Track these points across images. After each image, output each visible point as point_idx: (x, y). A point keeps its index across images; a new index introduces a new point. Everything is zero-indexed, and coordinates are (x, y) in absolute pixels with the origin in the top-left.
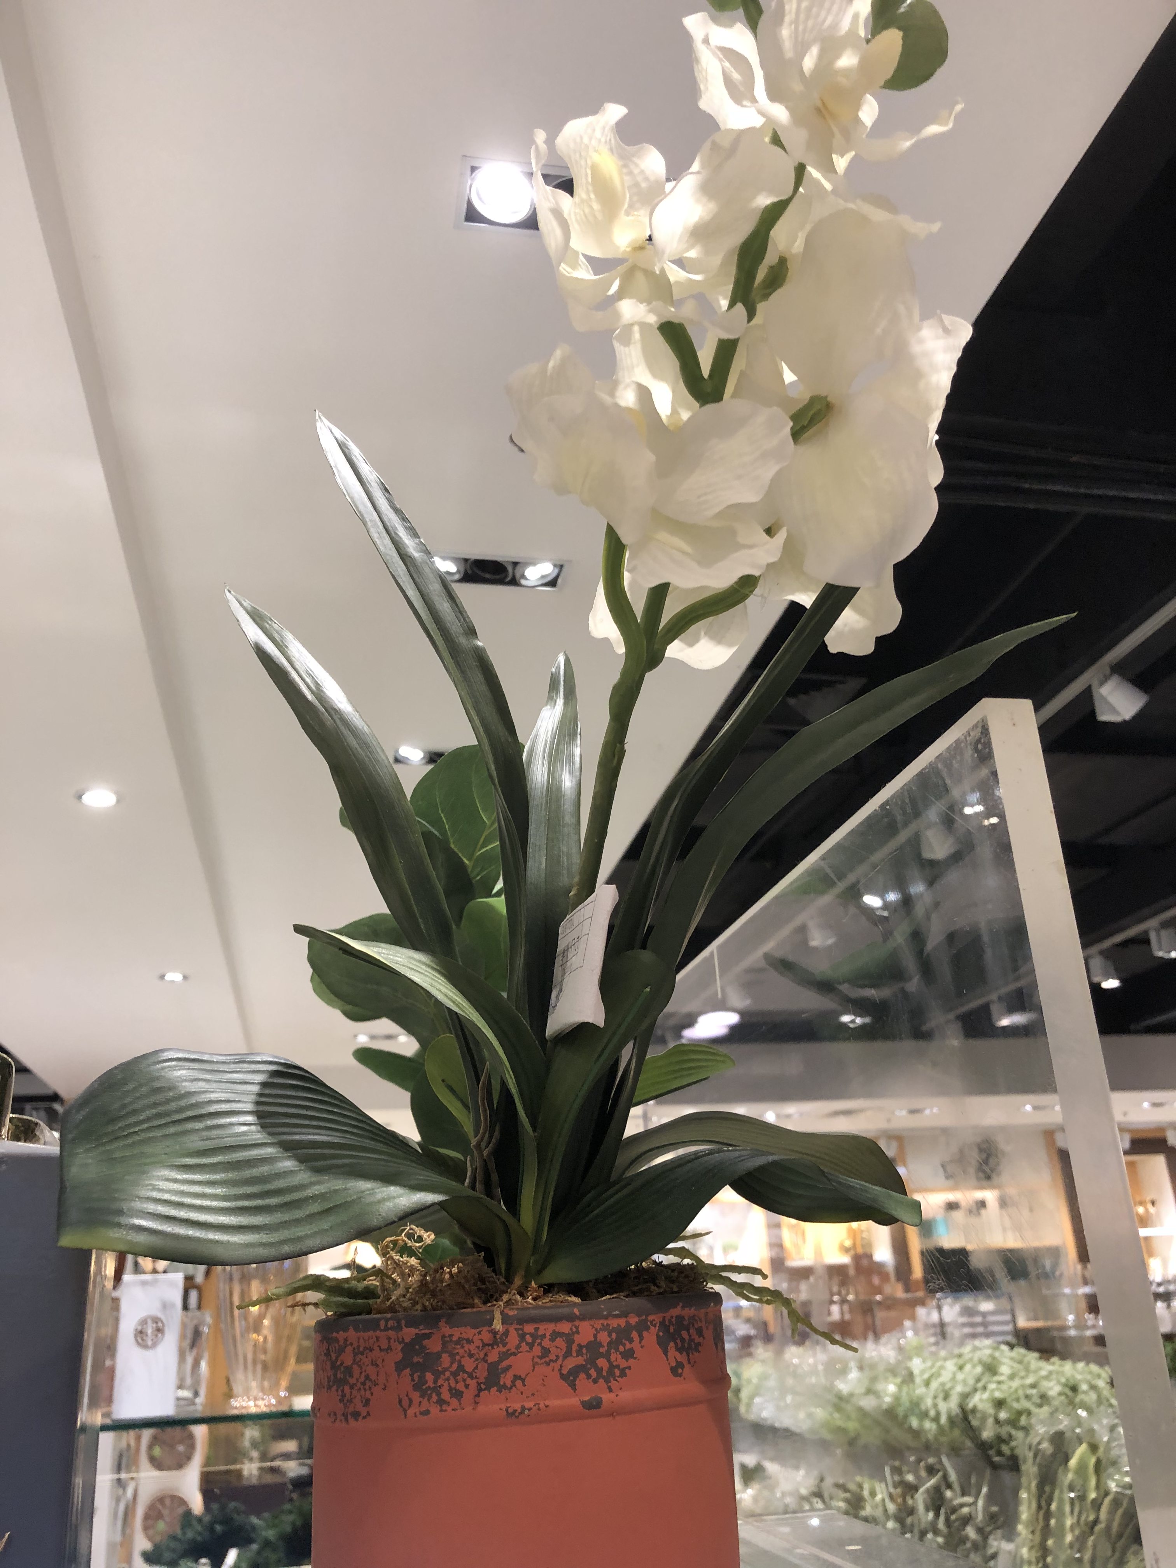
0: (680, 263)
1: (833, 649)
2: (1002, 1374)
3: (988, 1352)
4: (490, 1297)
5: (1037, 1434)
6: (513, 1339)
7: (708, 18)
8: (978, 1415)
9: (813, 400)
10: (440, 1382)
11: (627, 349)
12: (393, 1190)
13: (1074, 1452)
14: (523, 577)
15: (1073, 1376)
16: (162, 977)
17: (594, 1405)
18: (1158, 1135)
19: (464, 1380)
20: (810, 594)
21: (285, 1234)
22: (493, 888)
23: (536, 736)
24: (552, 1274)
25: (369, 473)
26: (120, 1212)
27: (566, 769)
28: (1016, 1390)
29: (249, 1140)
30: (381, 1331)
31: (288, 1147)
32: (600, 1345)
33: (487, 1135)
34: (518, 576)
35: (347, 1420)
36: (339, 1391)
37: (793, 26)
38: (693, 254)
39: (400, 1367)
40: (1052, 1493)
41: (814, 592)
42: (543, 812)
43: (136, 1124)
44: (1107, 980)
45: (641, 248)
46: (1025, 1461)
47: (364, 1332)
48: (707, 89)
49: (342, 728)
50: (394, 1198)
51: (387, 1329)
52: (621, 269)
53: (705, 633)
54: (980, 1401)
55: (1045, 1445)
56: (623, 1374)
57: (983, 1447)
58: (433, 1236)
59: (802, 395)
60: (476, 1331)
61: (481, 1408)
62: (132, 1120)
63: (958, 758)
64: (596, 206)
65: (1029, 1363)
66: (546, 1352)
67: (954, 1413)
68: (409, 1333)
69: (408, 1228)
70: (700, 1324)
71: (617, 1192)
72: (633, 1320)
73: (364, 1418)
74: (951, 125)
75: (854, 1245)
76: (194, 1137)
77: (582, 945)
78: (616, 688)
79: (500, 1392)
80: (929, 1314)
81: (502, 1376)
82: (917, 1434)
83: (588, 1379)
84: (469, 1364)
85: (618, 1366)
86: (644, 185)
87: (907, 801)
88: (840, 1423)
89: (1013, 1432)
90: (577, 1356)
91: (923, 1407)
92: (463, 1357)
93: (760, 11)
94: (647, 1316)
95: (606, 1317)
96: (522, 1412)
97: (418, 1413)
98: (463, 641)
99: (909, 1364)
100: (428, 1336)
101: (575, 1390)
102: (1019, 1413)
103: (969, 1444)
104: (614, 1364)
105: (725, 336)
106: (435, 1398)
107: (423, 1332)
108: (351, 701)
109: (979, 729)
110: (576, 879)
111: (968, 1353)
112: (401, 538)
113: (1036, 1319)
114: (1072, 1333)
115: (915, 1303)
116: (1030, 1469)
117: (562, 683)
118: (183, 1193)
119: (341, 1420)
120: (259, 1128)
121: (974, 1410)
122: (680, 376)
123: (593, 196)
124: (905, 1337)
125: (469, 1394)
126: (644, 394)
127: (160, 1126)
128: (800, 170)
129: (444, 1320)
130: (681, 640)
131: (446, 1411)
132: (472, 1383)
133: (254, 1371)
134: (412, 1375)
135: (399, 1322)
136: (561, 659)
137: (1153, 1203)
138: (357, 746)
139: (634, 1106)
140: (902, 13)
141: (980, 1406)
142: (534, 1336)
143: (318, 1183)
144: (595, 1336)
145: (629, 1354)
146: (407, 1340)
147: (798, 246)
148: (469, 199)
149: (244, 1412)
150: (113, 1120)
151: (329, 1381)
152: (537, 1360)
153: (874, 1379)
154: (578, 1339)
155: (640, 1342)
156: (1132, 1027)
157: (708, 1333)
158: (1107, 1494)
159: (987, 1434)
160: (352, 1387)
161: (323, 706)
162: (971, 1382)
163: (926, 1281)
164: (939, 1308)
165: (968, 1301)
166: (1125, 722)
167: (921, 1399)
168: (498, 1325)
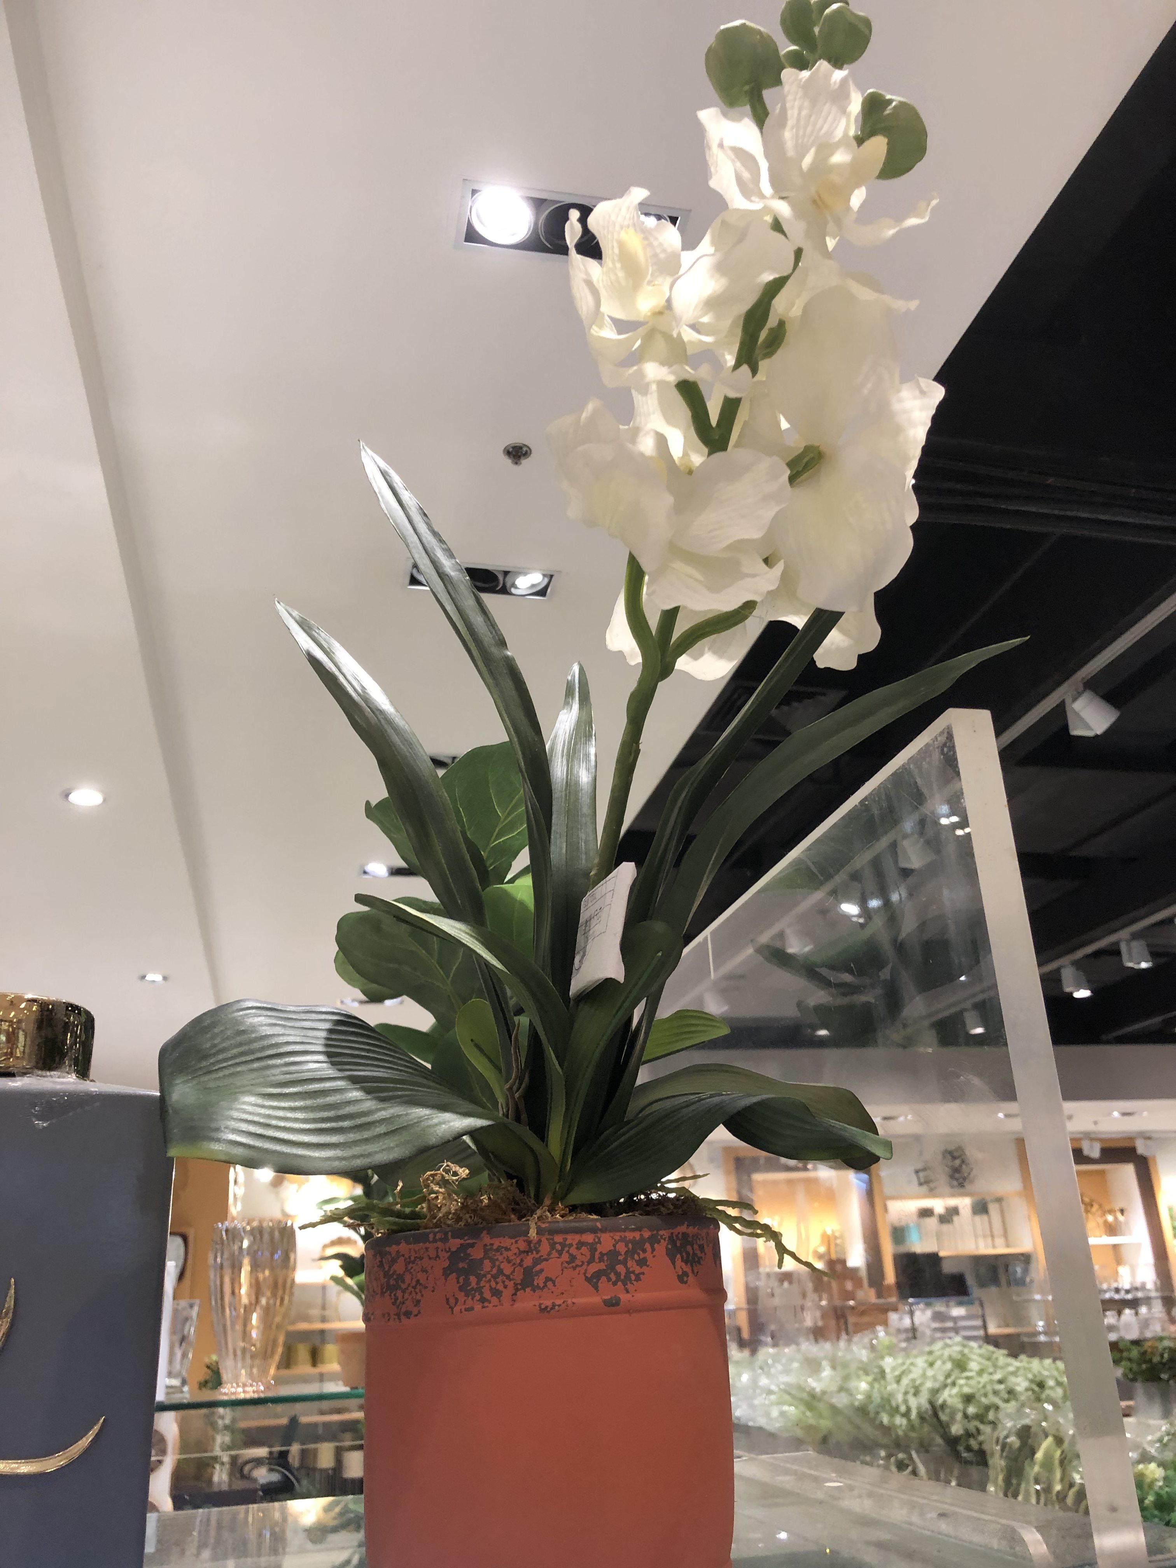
0: (694, 327)
1: (820, 664)
2: (971, 1371)
3: (958, 1348)
4: (523, 1213)
5: (1005, 1428)
6: (545, 1248)
7: (719, 113)
8: (947, 1411)
9: (807, 449)
10: (482, 1284)
11: (644, 398)
12: (447, 1116)
13: (1040, 1445)
14: (514, 585)
15: (1039, 1372)
16: (143, 977)
17: (613, 1304)
18: (1126, 1144)
19: (503, 1282)
20: (802, 616)
21: (357, 1150)
22: (505, 878)
23: (555, 737)
24: (575, 1198)
25: (408, 499)
26: (218, 1130)
27: (583, 766)
28: (984, 1387)
29: (324, 1074)
30: (430, 1242)
31: (354, 1080)
32: (619, 1254)
33: (517, 1084)
34: (508, 585)
35: (399, 1319)
36: (392, 1295)
37: (794, 130)
38: (706, 319)
39: (446, 1272)
40: (1019, 1485)
41: (805, 615)
42: (563, 804)
43: (225, 1060)
44: (1078, 991)
45: (660, 313)
46: (992, 1454)
47: (414, 1244)
48: (717, 172)
49: (386, 726)
50: (449, 1122)
51: (435, 1241)
52: (642, 331)
53: (709, 649)
54: (950, 1396)
55: (1012, 1439)
56: (638, 1279)
57: (953, 1442)
58: (467, 1171)
59: (796, 444)
60: (513, 1241)
61: (517, 1305)
62: (221, 1057)
63: (928, 759)
64: (621, 274)
65: (997, 1359)
66: (573, 1258)
67: (923, 1409)
68: (455, 1243)
69: (445, 1164)
70: (702, 1242)
71: (631, 1129)
72: (647, 1234)
73: (416, 1315)
74: (926, 219)
75: (829, 1251)
76: (276, 1071)
77: (604, 915)
78: (633, 695)
79: (534, 1291)
80: (901, 1319)
81: (536, 1278)
82: (887, 1430)
83: (608, 1281)
84: (507, 1269)
85: (633, 1272)
86: (662, 256)
87: (884, 797)
88: (812, 1421)
89: (981, 1427)
90: (600, 1262)
91: (894, 1404)
92: (503, 1262)
93: (766, 114)
94: (658, 1231)
95: (624, 1231)
96: (553, 1308)
97: (463, 1310)
98: (495, 651)
99: (882, 1363)
100: (472, 1245)
101: (598, 1291)
102: (987, 1408)
103: (939, 1440)
104: (631, 1270)
105: (732, 395)
106: (478, 1297)
107: (467, 1242)
108: (392, 703)
109: (946, 735)
110: (597, 861)
111: (938, 1350)
112: (439, 558)
113: (1007, 1325)
114: (1042, 1338)
115: (885, 1310)
116: (998, 1462)
117: (577, 690)
118: (269, 1116)
119: (395, 1319)
120: (329, 1065)
121: (943, 1406)
122: (691, 423)
123: (618, 265)
124: (877, 1338)
125: (507, 1294)
126: (661, 441)
127: (246, 1062)
128: (799, 253)
129: (485, 1232)
130: (689, 655)
131: (487, 1307)
132: (510, 1284)
133: (244, 1358)
134: (458, 1279)
135: (446, 1234)
136: (576, 668)
137: (1122, 1211)
138: (400, 743)
139: (642, 1064)
140: (889, 114)
141: (950, 1401)
142: (563, 1245)
143: (384, 1109)
144: (614, 1246)
145: (642, 1263)
146: (454, 1249)
147: (796, 311)
148: (469, 220)
149: (233, 1397)
150: (206, 1057)
151: (382, 1289)
152: (566, 1265)
153: (846, 1378)
154: (600, 1248)
155: (652, 1253)
156: (1104, 1037)
157: (708, 1250)
158: (1071, 1485)
159: (956, 1429)
160: (404, 1292)
161: (369, 707)
162: (941, 1378)
163: (899, 1285)
164: (912, 1313)
165: (939, 1306)
166: (1097, 736)
167: (891, 1395)
168: (533, 1233)
